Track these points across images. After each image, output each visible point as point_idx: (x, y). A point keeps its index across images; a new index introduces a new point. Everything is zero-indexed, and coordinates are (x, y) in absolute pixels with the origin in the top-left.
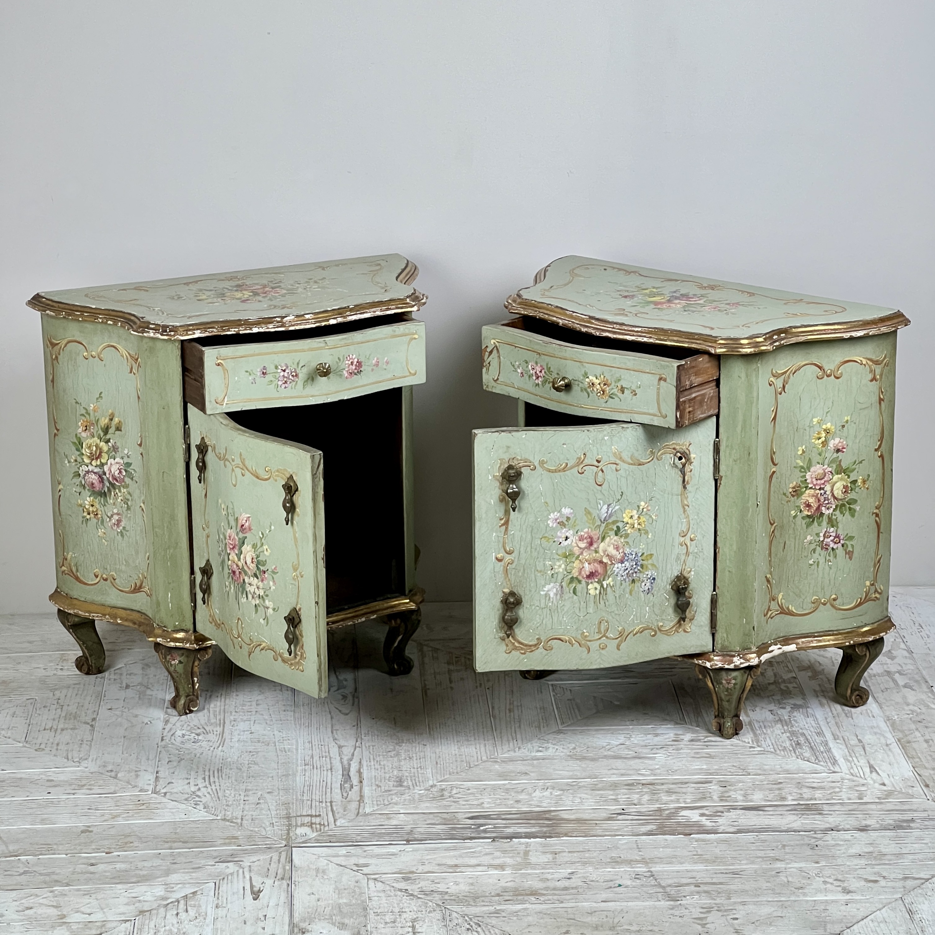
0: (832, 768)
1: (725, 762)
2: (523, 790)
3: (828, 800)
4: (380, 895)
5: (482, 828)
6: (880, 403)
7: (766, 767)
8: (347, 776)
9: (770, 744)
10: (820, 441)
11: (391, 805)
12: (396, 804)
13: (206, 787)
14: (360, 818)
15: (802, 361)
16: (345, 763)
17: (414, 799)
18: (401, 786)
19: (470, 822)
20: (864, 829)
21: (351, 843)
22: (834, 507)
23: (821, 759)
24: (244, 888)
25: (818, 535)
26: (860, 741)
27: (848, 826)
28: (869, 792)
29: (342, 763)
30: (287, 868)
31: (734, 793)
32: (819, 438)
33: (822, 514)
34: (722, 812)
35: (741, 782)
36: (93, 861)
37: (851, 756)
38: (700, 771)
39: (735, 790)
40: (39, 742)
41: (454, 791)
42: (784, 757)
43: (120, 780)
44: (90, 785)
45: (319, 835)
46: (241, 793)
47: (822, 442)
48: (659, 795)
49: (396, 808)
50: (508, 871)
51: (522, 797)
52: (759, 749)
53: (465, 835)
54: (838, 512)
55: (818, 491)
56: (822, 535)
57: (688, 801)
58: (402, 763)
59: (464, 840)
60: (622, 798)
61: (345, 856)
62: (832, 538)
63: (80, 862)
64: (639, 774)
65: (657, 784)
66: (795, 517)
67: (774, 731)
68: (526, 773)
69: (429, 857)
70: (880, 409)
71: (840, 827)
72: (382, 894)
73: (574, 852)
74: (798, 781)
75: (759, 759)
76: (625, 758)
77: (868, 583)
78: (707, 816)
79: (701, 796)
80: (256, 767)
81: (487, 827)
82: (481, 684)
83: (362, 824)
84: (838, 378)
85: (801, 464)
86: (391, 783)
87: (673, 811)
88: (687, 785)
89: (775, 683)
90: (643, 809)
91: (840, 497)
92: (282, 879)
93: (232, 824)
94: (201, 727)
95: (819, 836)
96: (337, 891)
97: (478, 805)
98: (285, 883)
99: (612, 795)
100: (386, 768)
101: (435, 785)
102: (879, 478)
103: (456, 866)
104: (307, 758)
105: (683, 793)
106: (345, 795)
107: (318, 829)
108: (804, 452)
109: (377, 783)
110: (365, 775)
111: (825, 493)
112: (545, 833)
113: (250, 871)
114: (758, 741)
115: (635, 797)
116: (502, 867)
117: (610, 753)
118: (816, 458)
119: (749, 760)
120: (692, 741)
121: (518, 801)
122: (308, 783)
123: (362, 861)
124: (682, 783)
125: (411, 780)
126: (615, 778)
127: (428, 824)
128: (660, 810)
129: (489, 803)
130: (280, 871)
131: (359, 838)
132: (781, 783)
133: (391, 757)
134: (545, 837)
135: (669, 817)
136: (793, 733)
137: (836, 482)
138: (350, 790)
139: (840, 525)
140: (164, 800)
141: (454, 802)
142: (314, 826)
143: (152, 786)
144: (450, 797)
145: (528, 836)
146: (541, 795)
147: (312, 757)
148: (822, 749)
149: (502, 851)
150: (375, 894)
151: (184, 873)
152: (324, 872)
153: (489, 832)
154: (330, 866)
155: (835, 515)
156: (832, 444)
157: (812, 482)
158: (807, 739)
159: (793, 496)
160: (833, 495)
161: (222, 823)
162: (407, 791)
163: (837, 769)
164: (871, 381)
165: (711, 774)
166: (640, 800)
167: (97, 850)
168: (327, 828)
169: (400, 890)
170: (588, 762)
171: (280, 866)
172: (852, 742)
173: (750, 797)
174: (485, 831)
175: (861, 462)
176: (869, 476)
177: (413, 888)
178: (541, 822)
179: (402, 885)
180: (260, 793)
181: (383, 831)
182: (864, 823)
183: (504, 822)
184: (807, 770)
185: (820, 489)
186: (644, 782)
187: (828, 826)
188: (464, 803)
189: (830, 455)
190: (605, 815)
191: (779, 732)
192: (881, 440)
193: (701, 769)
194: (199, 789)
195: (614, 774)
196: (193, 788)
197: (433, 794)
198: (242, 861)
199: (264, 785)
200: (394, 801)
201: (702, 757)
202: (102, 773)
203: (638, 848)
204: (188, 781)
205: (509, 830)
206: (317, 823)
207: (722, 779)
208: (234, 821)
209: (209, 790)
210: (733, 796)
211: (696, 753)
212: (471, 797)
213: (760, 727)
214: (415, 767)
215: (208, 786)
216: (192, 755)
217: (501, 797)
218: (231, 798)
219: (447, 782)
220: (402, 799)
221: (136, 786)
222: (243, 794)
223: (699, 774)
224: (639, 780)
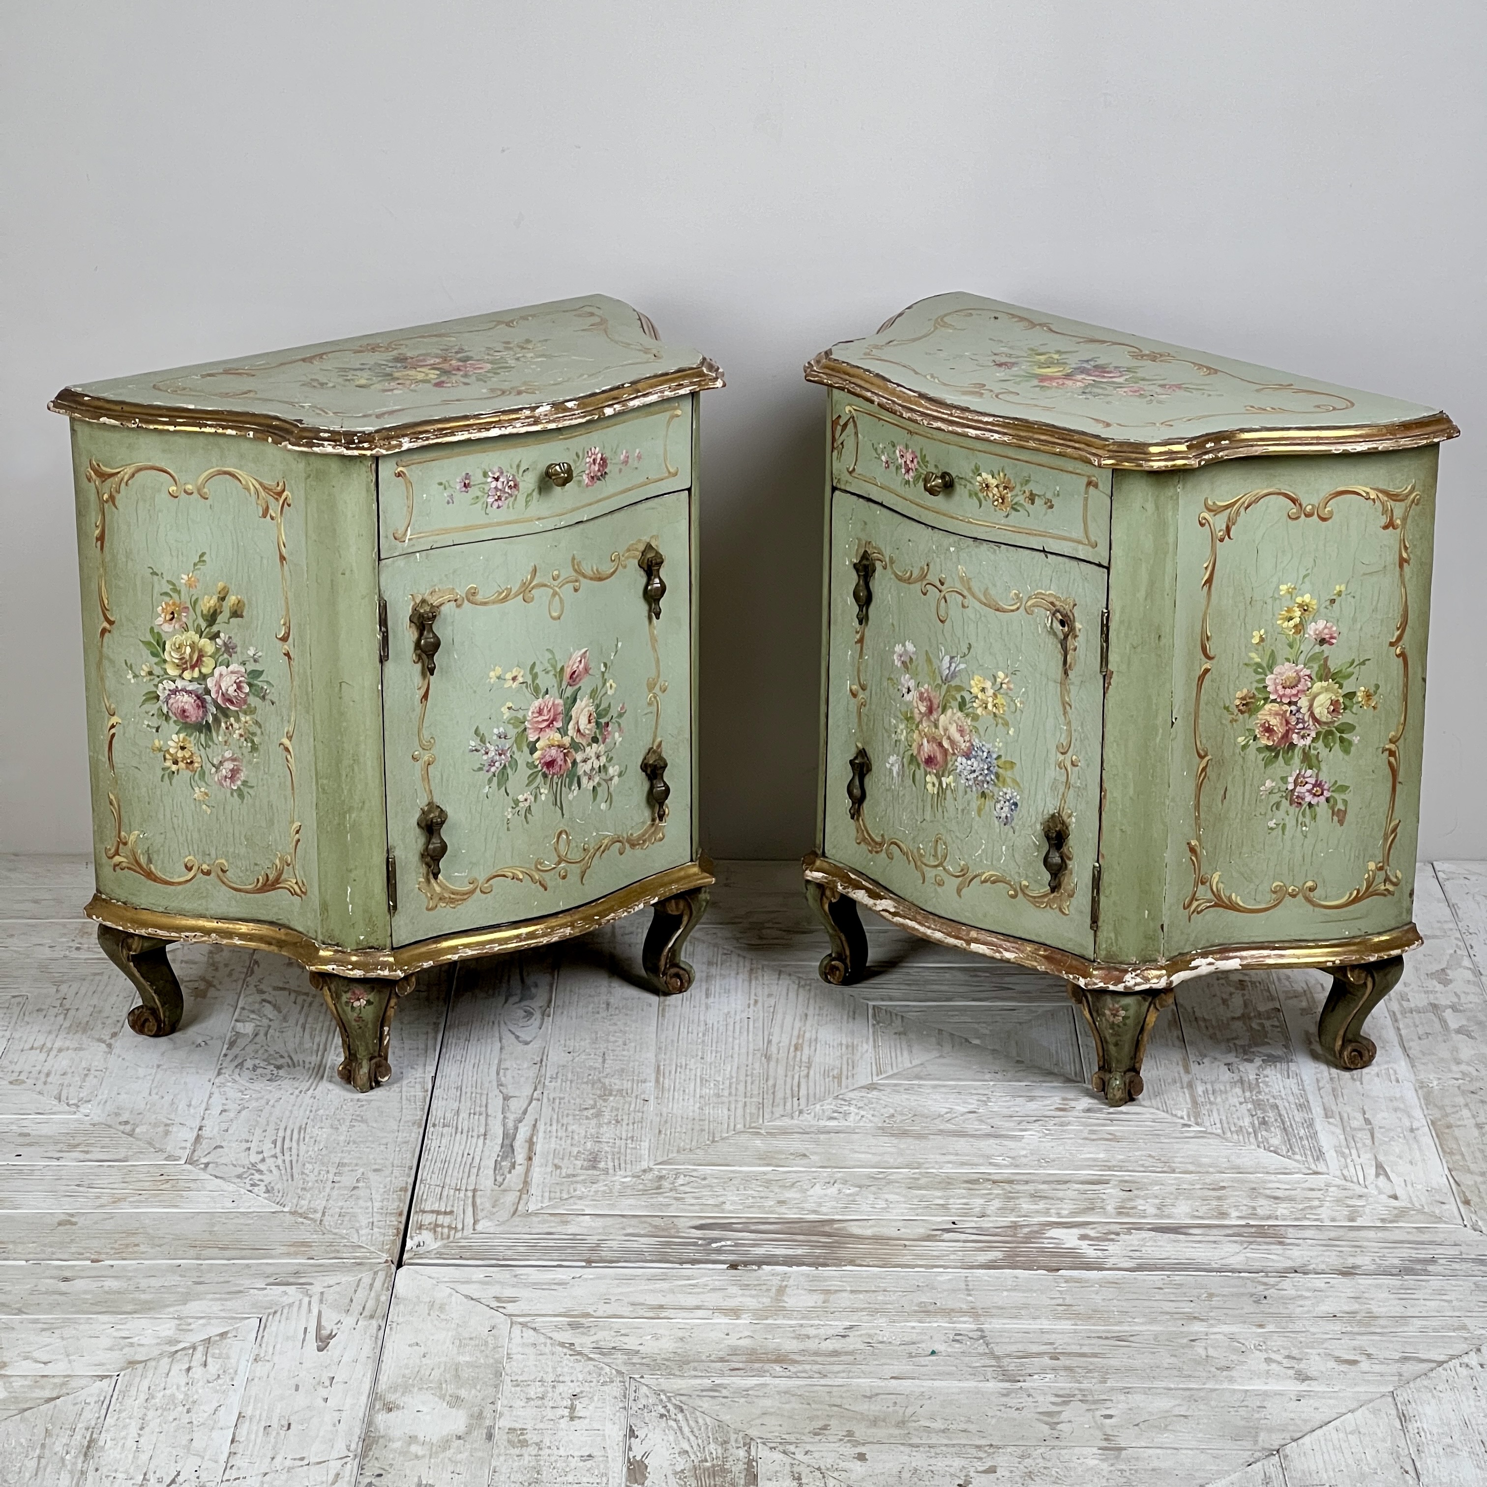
0: (1313, 1166)
1: (1138, 1149)
2: (794, 1184)
3: (1297, 1219)
4: (526, 1350)
5: (714, 1245)
6: (1401, 566)
7: (1203, 1160)
8: (508, 1148)
9: (1218, 1122)
10: (1292, 623)
11: (572, 1200)
12: (580, 1198)
13: (275, 1156)
14: (516, 1219)
15: (1263, 489)
16: (510, 1124)
17: (611, 1192)
18: (594, 1168)
19: (697, 1233)
20: (1348, 1272)
21: (495, 1262)
22: (1313, 734)
23: (1297, 1150)
24: (306, 1329)
25: (1284, 779)
26: (1367, 1121)
27: (1323, 1267)
28: (1367, 1210)
29: (504, 1125)
30: (383, 1298)
31: (1142, 1202)
32: (1291, 619)
33: (1292, 746)
34: (1118, 1234)
35: (1156, 1183)
36: (68, 1274)
37: (1348, 1147)
38: (1093, 1163)
39: (1145, 1198)
40: (17, 1068)
41: (680, 1181)
42: (1237, 1143)
43: (137, 1139)
44: (88, 1145)
45: (445, 1246)
46: (330, 1168)
47: (1296, 626)
48: (1017, 1202)
49: (579, 1206)
50: (745, 1320)
51: (789, 1195)
52: (1197, 1128)
53: (685, 1256)
54: (1320, 744)
55: (1286, 707)
56: (1291, 780)
57: (1065, 1212)
58: (604, 1129)
59: (681, 1263)
60: (956, 1203)
61: (481, 1282)
62: (1309, 787)
63: (48, 1273)
64: (990, 1163)
65: (1018, 1182)
66: (1244, 747)
67: (1227, 1099)
68: (805, 1155)
69: (620, 1290)
70: (1401, 575)
71: (1311, 1267)
72: (531, 1351)
73: (860, 1292)
74: (1254, 1186)
75: (1193, 1147)
76: (973, 1136)
77: (1372, 866)
78: (1092, 1239)
79: (1087, 1204)
80: (364, 1126)
81: (723, 1243)
82: (756, 1002)
83: (518, 1230)
84: (1324, 519)
85: (1258, 660)
86: (579, 1163)
87: (1035, 1228)
88: (1068, 1185)
89: (1244, 1017)
90: (986, 1223)
91: (1324, 720)
92: (372, 1317)
93: (305, 1221)
94: (286, 1055)
95: (1272, 1281)
96: (457, 1342)
97: (716, 1205)
98: (374, 1323)
99: (940, 1198)
100: (576, 1137)
101: (651, 1169)
102: (1398, 692)
103: (661, 1307)
104: (449, 1115)
105: (1058, 1199)
106: (500, 1179)
107: (445, 1236)
108: (1262, 639)
109: (556, 1161)
110: (538, 1148)
111: (1298, 711)
112: (818, 1257)
113: (321, 1301)
114: (1197, 1115)
115: (978, 1203)
116: (736, 1312)
117: (950, 1126)
118: (1283, 652)
119: (1177, 1146)
120: (1088, 1110)
121: (781, 1203)
122: (443, 1157)
123: (508, 1292)
124: (1059, 1182)
125: (613, 1160)
126: (949, 1169)
127: (627, 1235)
128: (1015, 1226)
129: (733, 1203)
130: (370, 1304)
131: (509, 1253)
132: (1224, 1188)
133: (587, 1118)
134: (816, 1265)
135: (1028, 1239)
136: (1258, 1104)
137: (1318, 694)
138: (510, 1172)
139: (1323, 766)
140: (203, 1175)
141: (677, 1198)
142: (439, 1229)
143: (188, 1151)
144: (671, 1190)
145: (789, 1261)
146: (823, 1192)
147: (458, 1112)
148: (1302, 1132)
149: (741, 1285)
150: (520, 1349)
151: (212, 1300)
152: (442, 1308)
153: (725, 1252)
154: (453, 1299)
155: (1315, 749)
156: (1314, 628)
157: (1276, 691)
158: (1280, 1115)
159: (1242, 712)
160: (1312, 715)
161: (289, 1219)
162: (602, 1177)
163: (1321, 1167)
164: (1386, 527)
165: (1109, 1169)
166: (984, 1207)
167: (79, 1256)
168: (459, 1235)
169: (562, 1345)
170: (910, 1140)
171: (373, 1294)
172: (1355, 1124)
173: (1167, 1211)
174: (719, 1251)
175: (1363, 663)
176: (1377, 687)
177: (583, 1342)
178: (814, 1238)
179: (566, 1336)
180: (362, 1170)
181: (551, 1243)
182: (1351, 1261)
183: (753, 1236)
184: (1271, 1169)
185: (1290, 704)
186: (995, 1177)
187: (1289, 1264)
188: (694, 1201)
189: (1308, 647)
190: (922, 1231)
191: (1234, 1101)
192: (1403, 627)
193: (1095, 1160)
194: (263, 1160)
195: (949, 1162)
196: (254, 1158)
197: (645, 1185)
198: (311, 1284)
199: (371, 1157)
200: (578, 1192)
201: (1100, 1139)
202: (110, 1126)
203: (967, 1290)
204: (248, 1145)
205: (760, 1251)
206: (446, 1224)
207: (1127, 1178)
208: (311, 1216)
209: (279, 1162)
210: (1140, 1207)
211: (1092, 1132)
212: (706, 1192)
213: (1206, 1092)
214: (624, 1137)
215: (279, 1155)
216: (263, 1102)
217: (755, 1194)
218: (312, 1177)
219: (671, 1164)
220: (593, 1190)
221: (161, 1150)
222: (333, 1170)
223: (1090, 1167)
224: (989, 1174)
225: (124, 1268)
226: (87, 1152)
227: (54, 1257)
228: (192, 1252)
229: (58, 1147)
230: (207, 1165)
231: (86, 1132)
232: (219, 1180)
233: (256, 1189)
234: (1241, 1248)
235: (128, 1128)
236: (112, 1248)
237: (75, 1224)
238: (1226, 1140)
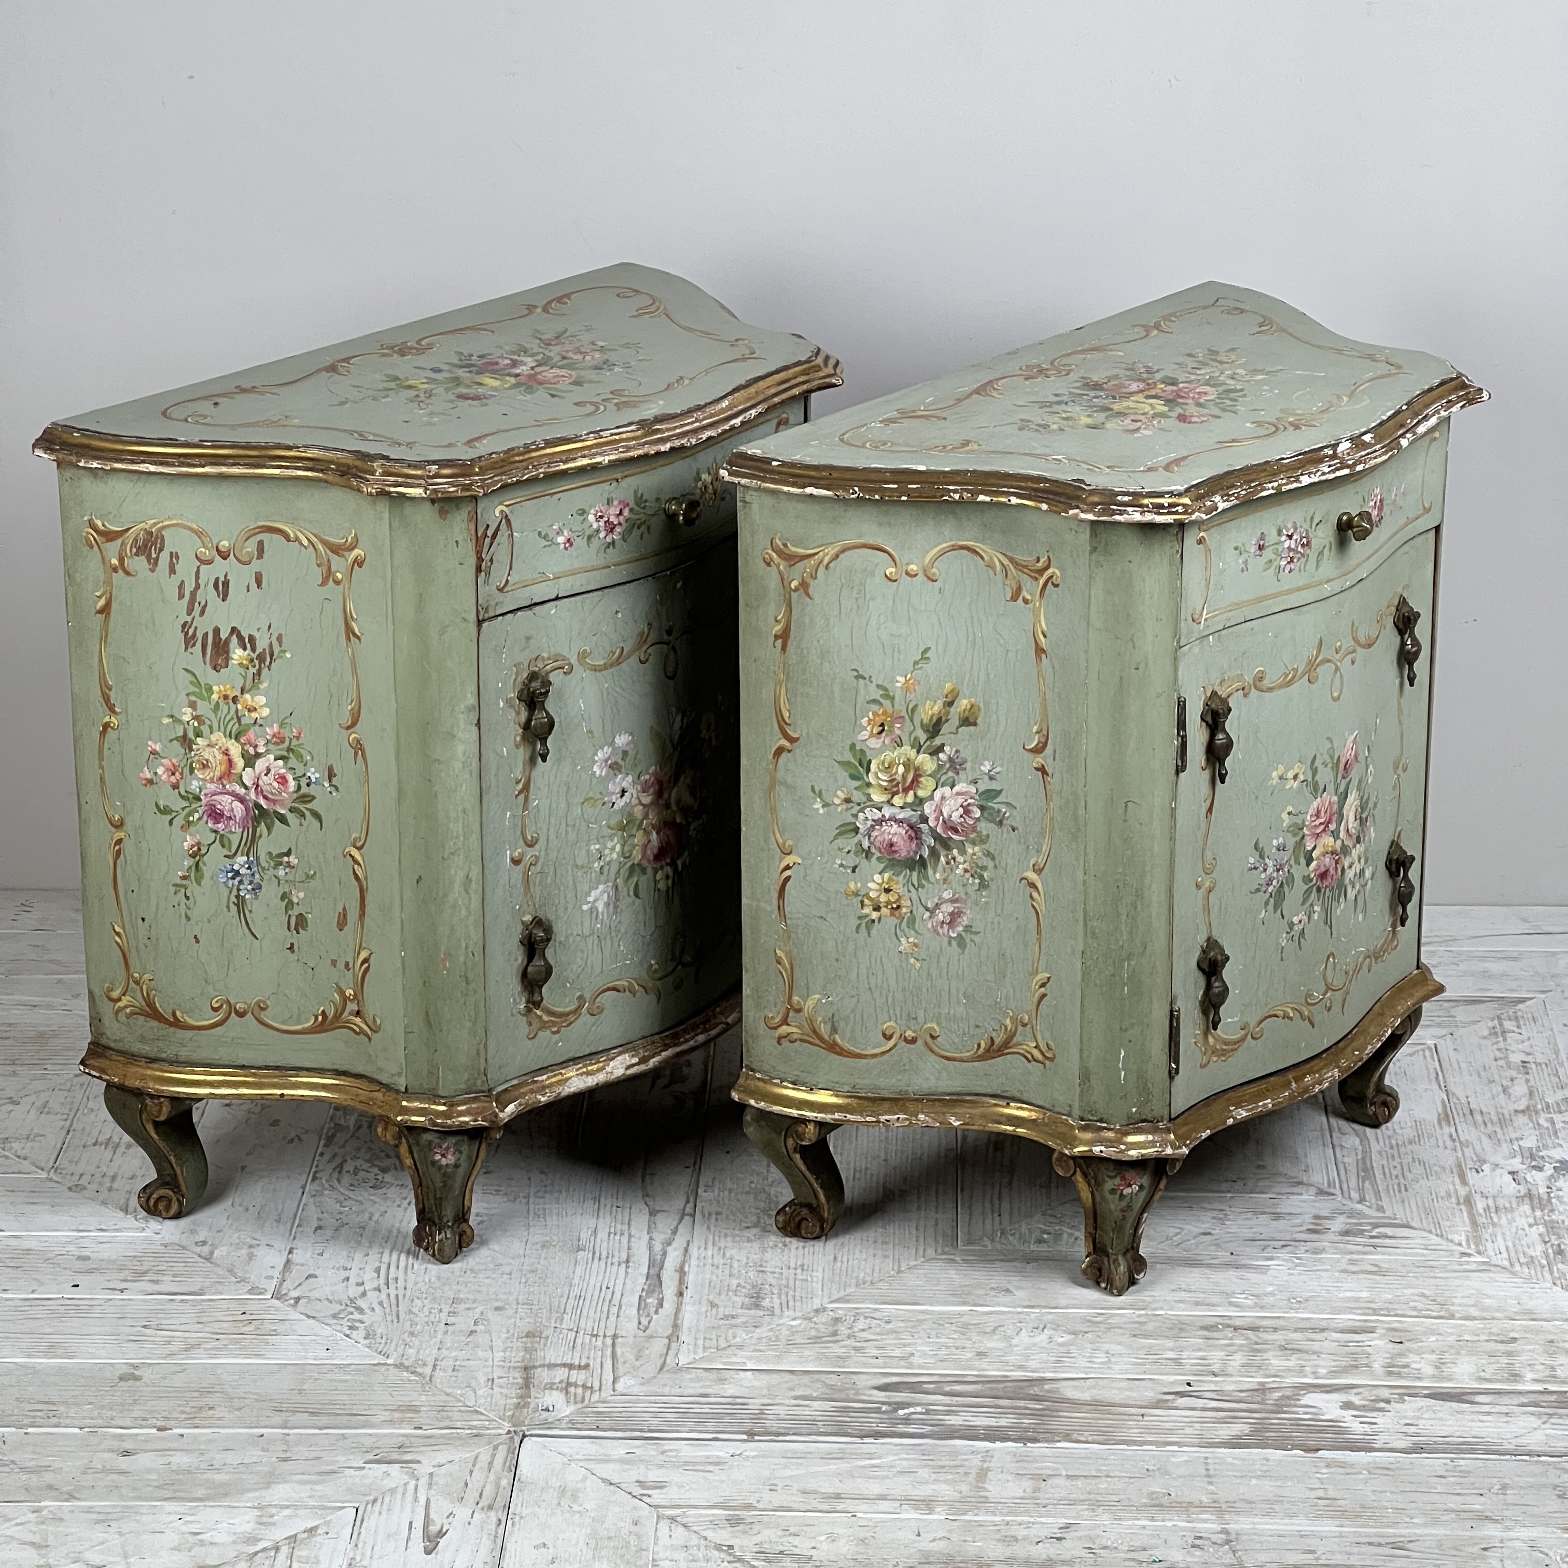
1: (1408, 1286)
2: (995, 1329)
4: (676, 1556)
5: (901, 1412)
7: (1488, 1302)
8: (655, 1279)
9: (1503, 1249)
11: (729, 1351)
12: (740, 1347)
13: (378, 1289)
14: (665, 1376)
16: (658, 1247)
17: (777, 1339)
18: (757, 1306)
19: (881, 1396)
21: (638, 1434)
24: (411, 1524)
29: (650, 1249)
30: (505, 1482)
31: (1416, 1358)
34: (1388, 1402)
35: (1433, 1332)
36: (128, 1446)
38: (1354, 1305)
39: (1419, 1352)
40: (78, 1170)
41: (860, 1325)
42: (1528, 1279)
43: (217, 1266)
44: (157, 1272)
45: (579, 1412)
46: (443, 1306)
48: (1265, 1356)
49: (740, 1358)
50: (939, 1516)
51: (991, 1344)
52: (1479, 1259)
53: (866, 1428)
57: (1323, 1371)
58: (769, 1254)
59: (862, 1437)
60: (1190, 1357)
61: (621, 1461)
63: (105, 1445)
64: (1231, 1304)
65: (1265, 1329)
67: (1513, 1219)
68: (1008, 1292)
69: (788, 1473)
72: (681, 1555)
73: (1077, 1477)
74: (1551, 1337)
75: (1476, 1282)
76: (1209, 1265)
78: (1357, 1408)
79: (1349, 1360)
81: (912, 1410)
83: (667, 1390)
86: (739, 1300)
87: (1288, 1393)
88: (1325, 1334)
90: (1229, 1385)
92: (490, 1507)
93: (413, 1377)
96: (592, 1543)
97: (903, 1358)
98: (493, 1516)
99: (1172, 1350)
100: (736, 1265)
101: (825, 1309)
103: (838, 1496)
104: (584, 1234)
105: (1314, 1353)
106: (644, 1321)
107: (579, 1399)
109: (711, 1298)
110: (690, 1279)
112: (1026, 1430)
113: (430, 1485)
114: (1478, 1241)
115: (1216, 1357)
116: (928, 1504)
117: (1179, 1252)
119: (1455, 1282)
120: (1346, 1233)
121: (981, 1354)
122: (577, 1291)
123: (654, 1475)
124: (1314, 1330)
125: (780, 1294)
126: (1183, 1312)
127: (796, 1398)
128: (1262, 1390)
129: (924, 1354)
130: (489, 1491)
131: (655, 1422)
132: (1514, 1340)
133: (748, 1240)
134: (1024, 1440)
135: (1279, 1408)
136: (1551, 1227)
138: (657, 1312)
140: (293, 1314)
141: (856, 1349)
142: (572, 1389)
143: (275, 1282)
144: (849, 1337)
145: (993, 1435)
146: (1031, 1340)
147: (595, 1230)
149: (933, 1467)
150: (668, 1554)
151: (299, 1482)
152: (574, 1497)
153: (915, 1422)
154: (588, 1483)
161: (394, 1374)
162: (767, 1319)
165: (1375, 1312)
166: (1225, 1363)
167: (143, 1422)
168: (596, 1397)
169: (718, 1547)
171: (492, 1477)
173: (1447, 1371)
174: (907, 1420)
177: (745, 1544)
178: (1021, 1403)
179: (723, 1536)
180: (478, 1310)
181: (706, 1410)
183: (947, 1400)
186: (1238, 1323)
190: (1152, 1394)
191: (1522, 1222)
193: (1357, 1300)
194: (364, 1294)
195: (1180, 1302)
196: (354, 1291)
197: (817, 1330)
198: (419, 1462)
199: (492, 1290)
200: (738, 1340)
201: (1363, 1272)
202: (184, 1248)
203: (1208, 1476)
204: (347, 1274)
205: (955, 1420)
206: (579, 1383)
207: (1396, 1325)
208: (419, 1370)
209: (383, 1296)
210: (1414, 1366)
211: (1352, 1262)
212: (890, 1340)
213: (1487, 1209)
214: (792, 1265)
215: (383, 1287)
216: (367, 1215)
217: (950, 1342)
218: (421, 1318)
219: (848, 1302)
220: (755, 1336)
221: (244, 1280)
222: (446, 1309)
223: (1351, 1310)
224: (1230, 1317)
225: (195, 1438)
226: (156, 1282)
227: (114, 1423)
228: (278, 1419)
229: (122, 1275)
230: (297, 1300)
231: (156, 1255)
232: (311, 1321)
233: (354, 1334)
234: (1539, 1422)
235: (206, 1250)
236: (182, 1412)
237: (138, 1379)
238: (1514, 1273)
